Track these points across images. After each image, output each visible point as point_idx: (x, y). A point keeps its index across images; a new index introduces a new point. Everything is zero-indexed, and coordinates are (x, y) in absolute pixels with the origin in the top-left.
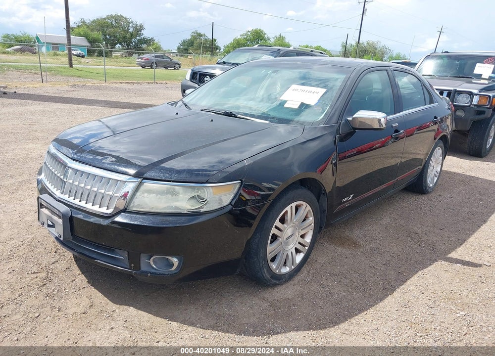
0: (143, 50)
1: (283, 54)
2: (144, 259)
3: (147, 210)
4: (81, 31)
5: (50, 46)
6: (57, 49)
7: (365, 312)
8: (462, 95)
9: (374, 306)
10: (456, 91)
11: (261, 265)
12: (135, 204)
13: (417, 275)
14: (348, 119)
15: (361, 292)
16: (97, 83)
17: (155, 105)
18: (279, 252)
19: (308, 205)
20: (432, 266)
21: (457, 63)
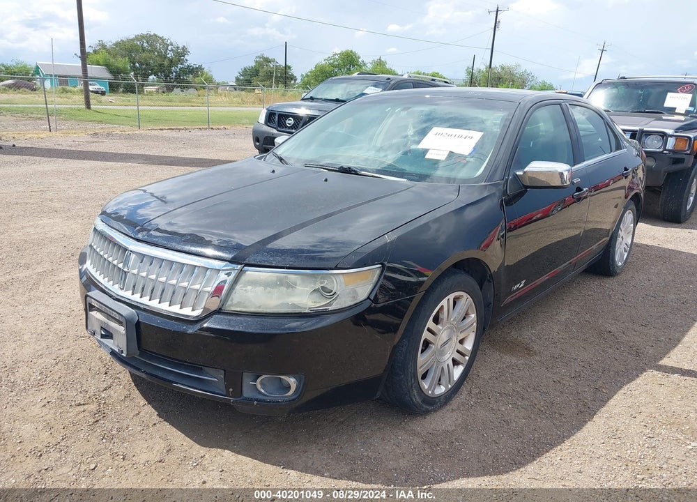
0: (188, 82)
1: (394, 84)
2: (247, 382)
3: (252, 310)
4: (99, 57)
5: (56, 81)
6: (66, 83)
7: (559, 447)
8: (652, 137)
9: (569, 438)
10: (642, 132)
11: (410, 384)
12: (235, 302)
13: (622, 391)
14: (518, 173)
15: (547, 418)
16: (128, 130)
17: (231, 162)
18: (432, 366)
19: (469, 296)
20: (641, 378)
21: (640, 92)
